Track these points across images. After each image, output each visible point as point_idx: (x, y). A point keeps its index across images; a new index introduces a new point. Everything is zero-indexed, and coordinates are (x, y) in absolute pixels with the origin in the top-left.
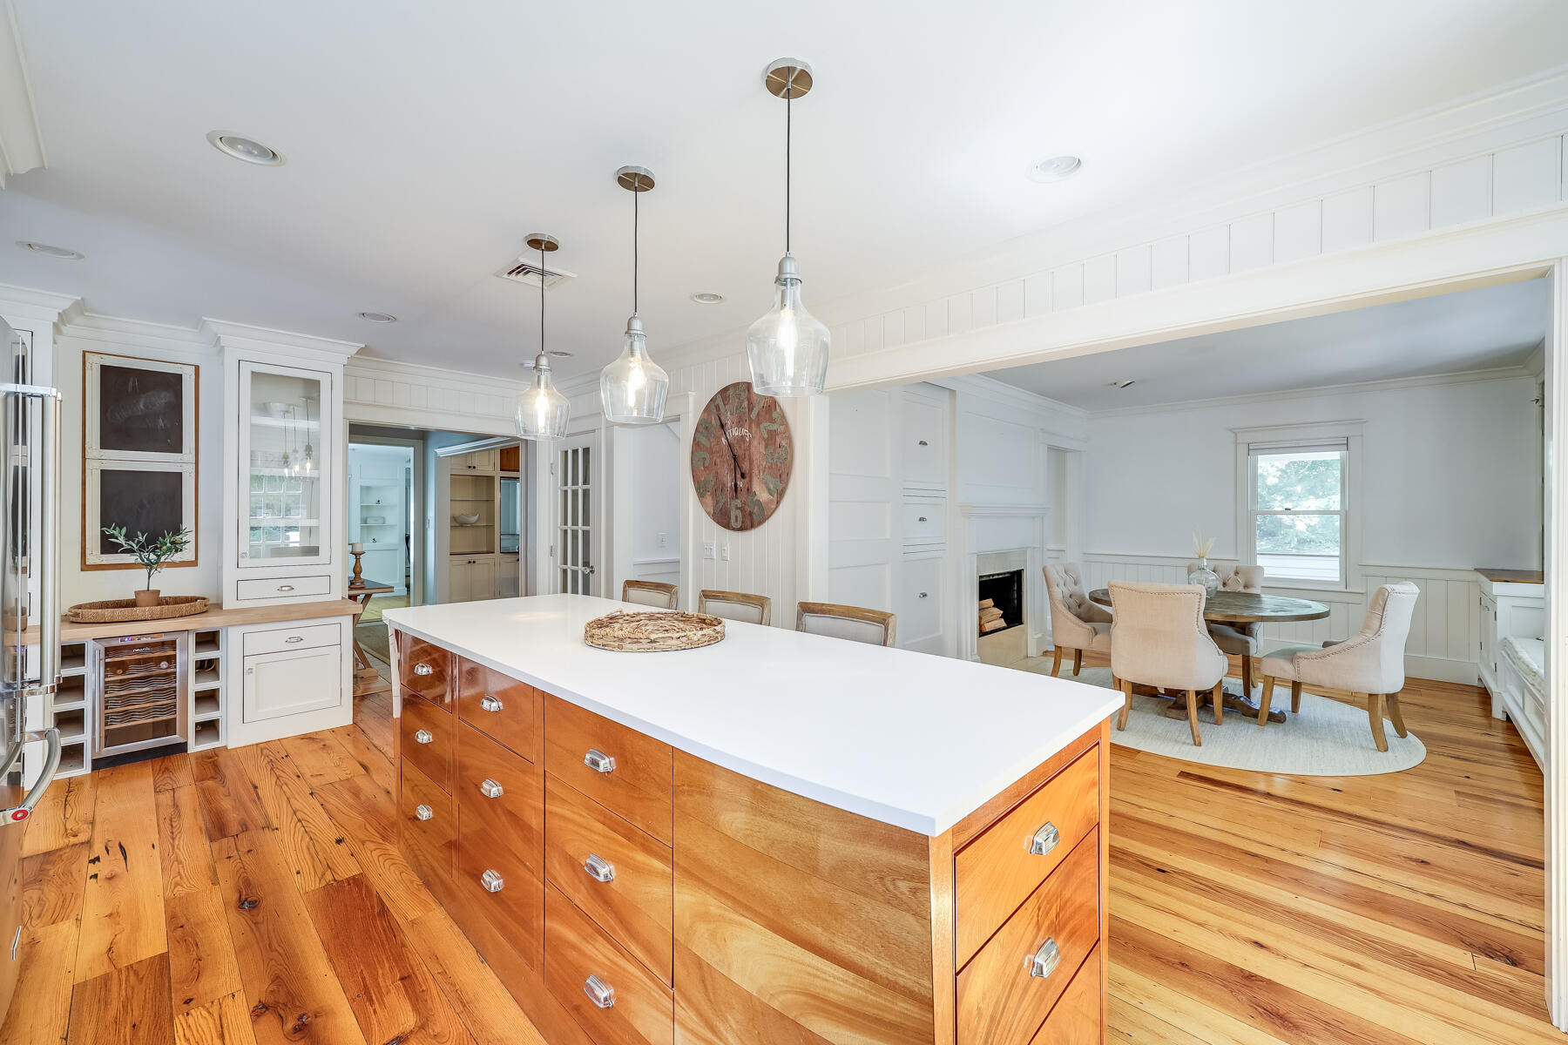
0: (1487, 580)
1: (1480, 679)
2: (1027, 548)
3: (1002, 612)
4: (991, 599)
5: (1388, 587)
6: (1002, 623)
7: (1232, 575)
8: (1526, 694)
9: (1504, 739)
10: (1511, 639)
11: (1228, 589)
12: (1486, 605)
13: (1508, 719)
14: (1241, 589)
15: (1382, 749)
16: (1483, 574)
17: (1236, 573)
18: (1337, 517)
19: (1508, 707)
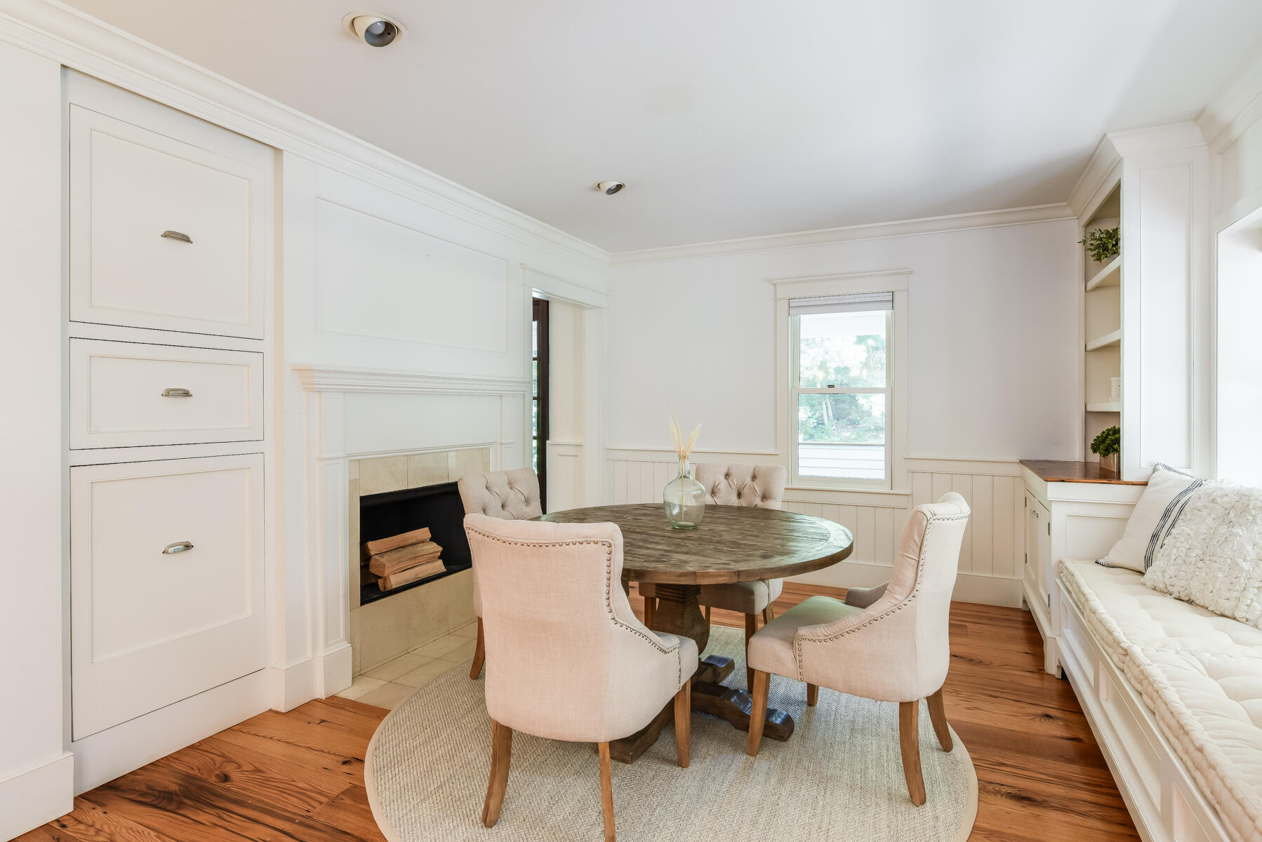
0: (1040, 480)
1: (1025, 601)
2: (491, 444)
3: (440, 549)
4: (427, 529)
5: (927, 508)
6: (439, 566)
7: (748, 479)
8: (1101, 666)
9: (1067, 726)
10: (1071, 566)
11: (743, 503)
12: (1033, 510)
13: (1064, 677)
14: (758, 502)
15: (918, 802)
16: (1033, 469)
17: (754, 477)
18: (883, 396)
19: (1065, 661)
